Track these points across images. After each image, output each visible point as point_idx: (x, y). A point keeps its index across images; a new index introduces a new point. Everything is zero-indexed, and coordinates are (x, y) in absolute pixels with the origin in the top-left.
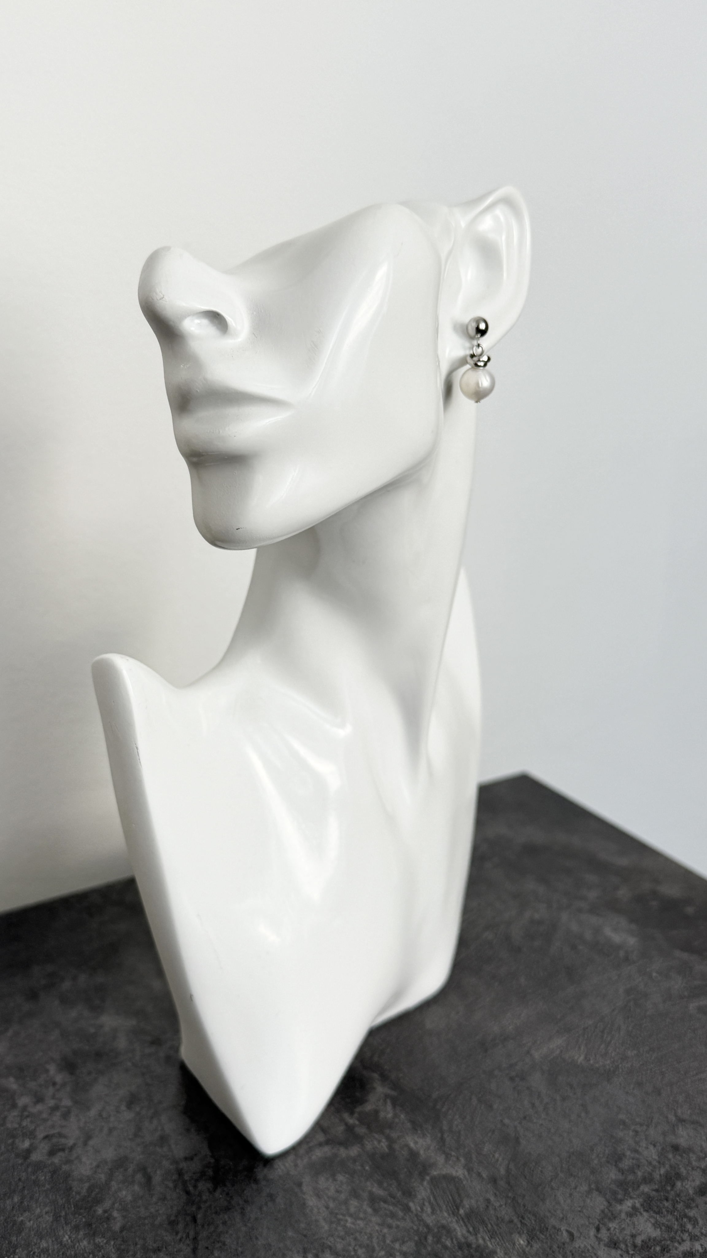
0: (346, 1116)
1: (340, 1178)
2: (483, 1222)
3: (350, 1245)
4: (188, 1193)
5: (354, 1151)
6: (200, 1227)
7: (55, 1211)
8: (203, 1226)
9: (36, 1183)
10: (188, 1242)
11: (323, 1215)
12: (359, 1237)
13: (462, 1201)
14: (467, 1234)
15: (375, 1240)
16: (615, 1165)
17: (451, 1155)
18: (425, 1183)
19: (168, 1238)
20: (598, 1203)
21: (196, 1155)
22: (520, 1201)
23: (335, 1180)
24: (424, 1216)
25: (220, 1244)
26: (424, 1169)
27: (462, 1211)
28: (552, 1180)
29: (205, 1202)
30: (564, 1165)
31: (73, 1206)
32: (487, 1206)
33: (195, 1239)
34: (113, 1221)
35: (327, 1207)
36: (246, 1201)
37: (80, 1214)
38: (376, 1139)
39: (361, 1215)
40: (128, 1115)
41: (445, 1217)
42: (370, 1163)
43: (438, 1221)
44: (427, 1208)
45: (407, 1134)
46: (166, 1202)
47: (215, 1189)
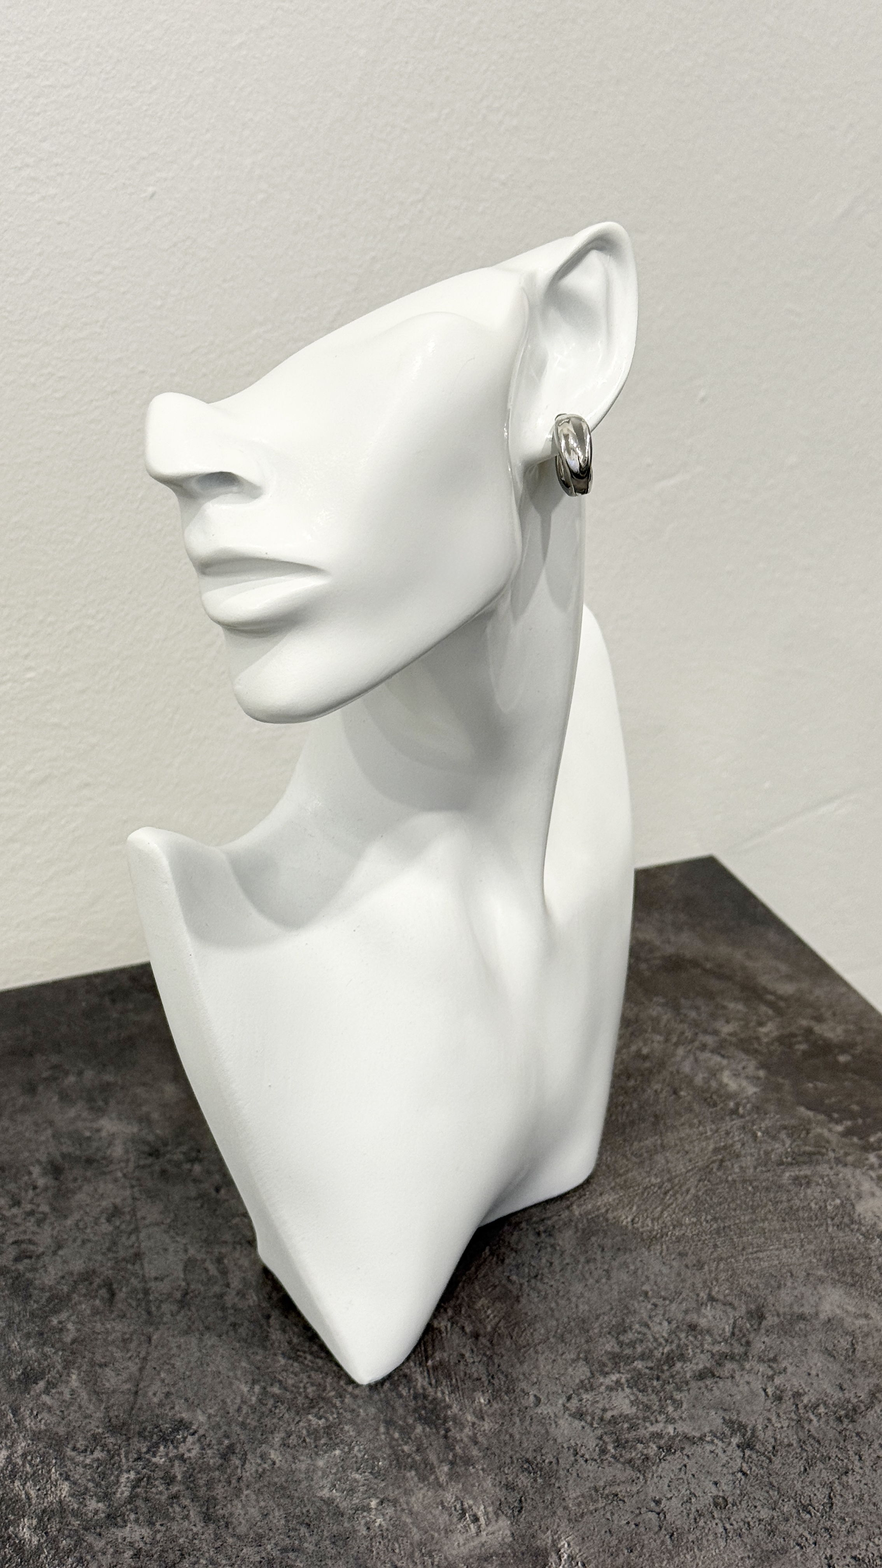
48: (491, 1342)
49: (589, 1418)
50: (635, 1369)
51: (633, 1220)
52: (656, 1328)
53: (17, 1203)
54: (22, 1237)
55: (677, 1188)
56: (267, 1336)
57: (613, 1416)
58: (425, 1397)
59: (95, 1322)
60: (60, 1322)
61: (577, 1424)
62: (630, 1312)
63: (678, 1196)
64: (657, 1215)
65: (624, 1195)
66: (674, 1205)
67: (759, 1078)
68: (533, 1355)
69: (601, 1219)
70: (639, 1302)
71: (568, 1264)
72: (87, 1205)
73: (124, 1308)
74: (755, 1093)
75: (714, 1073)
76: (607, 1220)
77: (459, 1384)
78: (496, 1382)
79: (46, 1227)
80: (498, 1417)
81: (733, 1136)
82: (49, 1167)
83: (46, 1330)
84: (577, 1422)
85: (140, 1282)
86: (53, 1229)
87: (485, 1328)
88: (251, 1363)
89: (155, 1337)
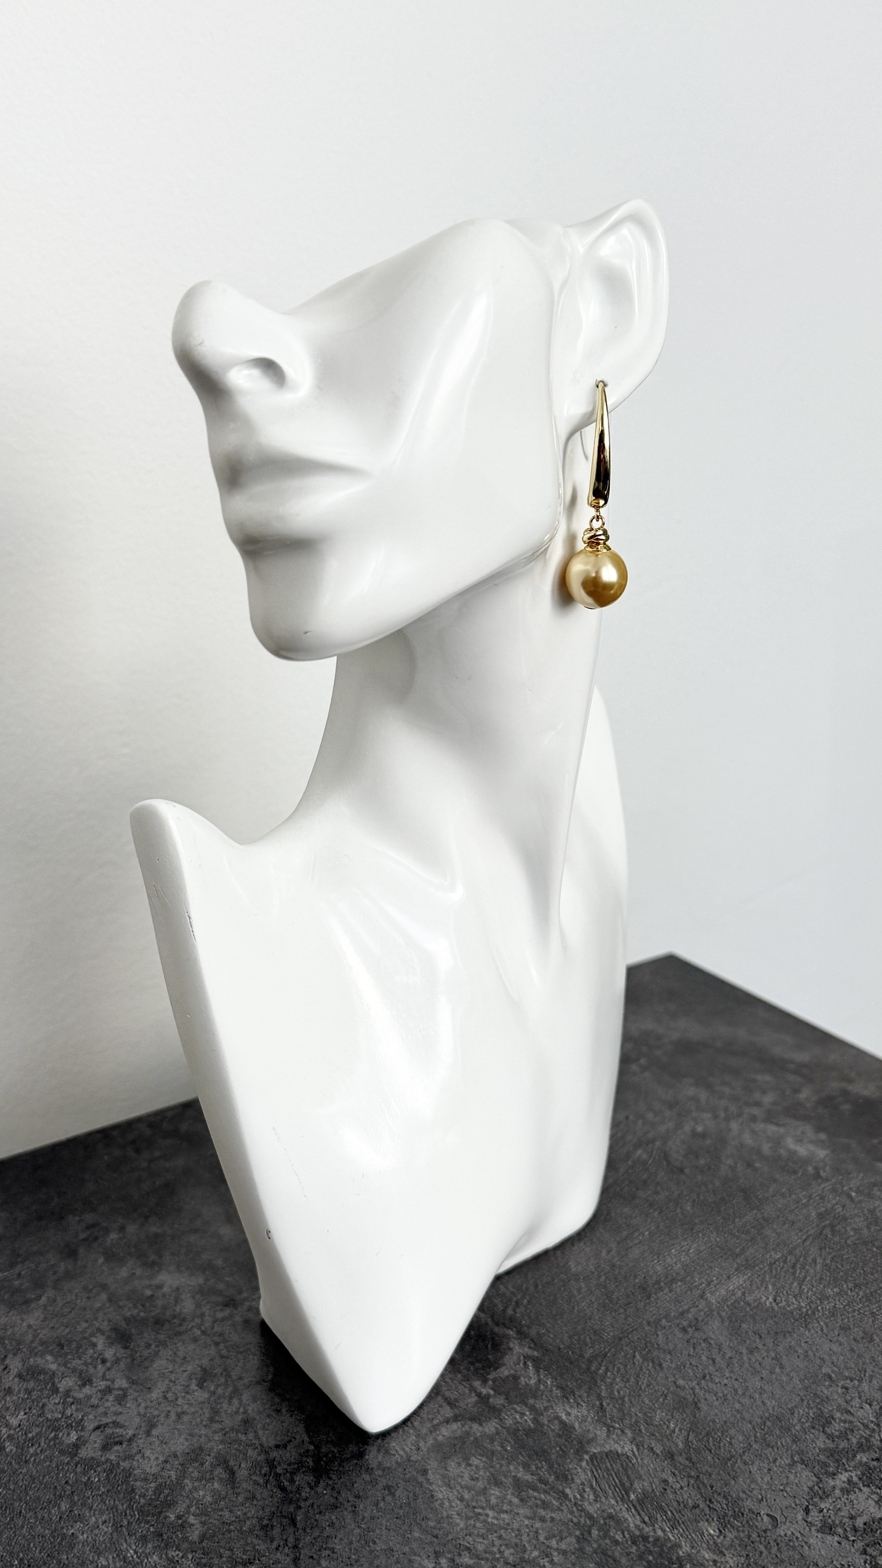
0: (477, 1384)
1: (475, 1461)
2: (660, 1508)
3: (494, 1546)
4: (283, 1489)
5: (491, 1427)
6: (301, 1531)
7: (114, 1520)
8: (304, 1530)
9: (88, 1484)
10: (286, 1550)
11: (456, 1509)
12: (504, 1534)
13: (631, 1485)
14: (642, 1525)
15: (525, 1538)
16: (823, 1432)
17: (614, 1428)
18: (584, 1464)
19: (262, 1547)
20: (805, 1478)
21: (290, 1441)
22: (706, 1482)
23: (469, 1465)
24: (586, 1504)
25: (328, 1552)
26: (581, 1446)
27: (632, 1497)
28: (744, 1452)
29: (305, 1500)
30: (758, 1435)
31: (136, 1513)
32: (665, 1490)
33: (295, 1547)
34: (189, 1529)
35: (462, 1499)
36: (358, 1497)
37: (148, 1522)
38: (516, 1411)
39: (505, 1507)
40: (201, 1395)
41: (612, 1505)
42: (513, 1442)
43: (603, 1511)
44: (588, 1496)
45: (556, 1404)
46: (255, 1502)
47: (317, 1483)
48: (689, 1459)
49: (840, 1530)
50: (860, 1462)
51: (775, 1301)
52: (860, 1413)
53: (87, 1381)
54: (105, 1420)
55: (802, 1259)
56: (432, 1496)
57: (865, 1524)
58: (645, 1538)
59: (222, 1510)
60: (179, 1517)
61: (830, 1539)
62: (822, 1401)
63: (807, 1267)
64: (797, 1291)
65: (753, 1275)
66: (808, 1278)
67: (822, 1141)
68: (743, 1467)
69: (742, 1303)
70: (828, 1388)
71: (731, 1358)
72: (171, 1372)
73: (250, 1488)
74: (827, 1155)
75: (777, 1142)
76: (749, 1304)
77: (678, 1518)
78: (716, 1506)
79: (128, 1405)
80: (739, 1549)
81: (829, 1201)
82: (114, 1335)
83: (165, 1530)
84: (829, 1538)
85: (259, 1455)
86: (139, 1405)
87: (677, 1445)
88: (425, 1531)
89: (298, 1518)
